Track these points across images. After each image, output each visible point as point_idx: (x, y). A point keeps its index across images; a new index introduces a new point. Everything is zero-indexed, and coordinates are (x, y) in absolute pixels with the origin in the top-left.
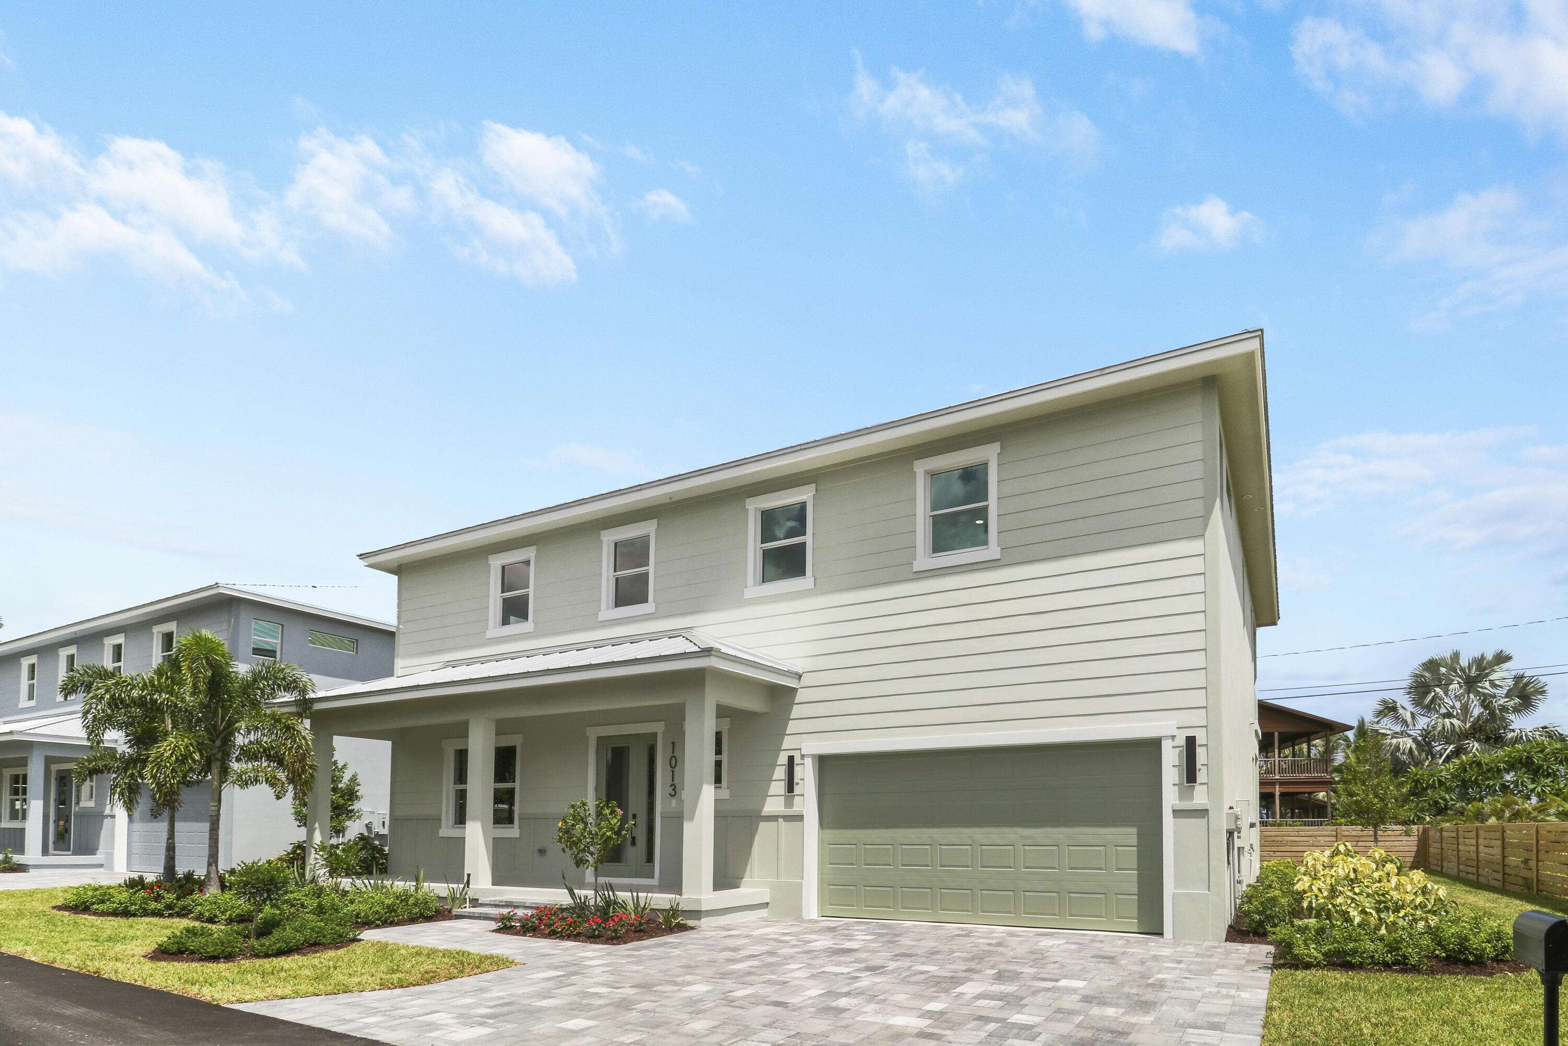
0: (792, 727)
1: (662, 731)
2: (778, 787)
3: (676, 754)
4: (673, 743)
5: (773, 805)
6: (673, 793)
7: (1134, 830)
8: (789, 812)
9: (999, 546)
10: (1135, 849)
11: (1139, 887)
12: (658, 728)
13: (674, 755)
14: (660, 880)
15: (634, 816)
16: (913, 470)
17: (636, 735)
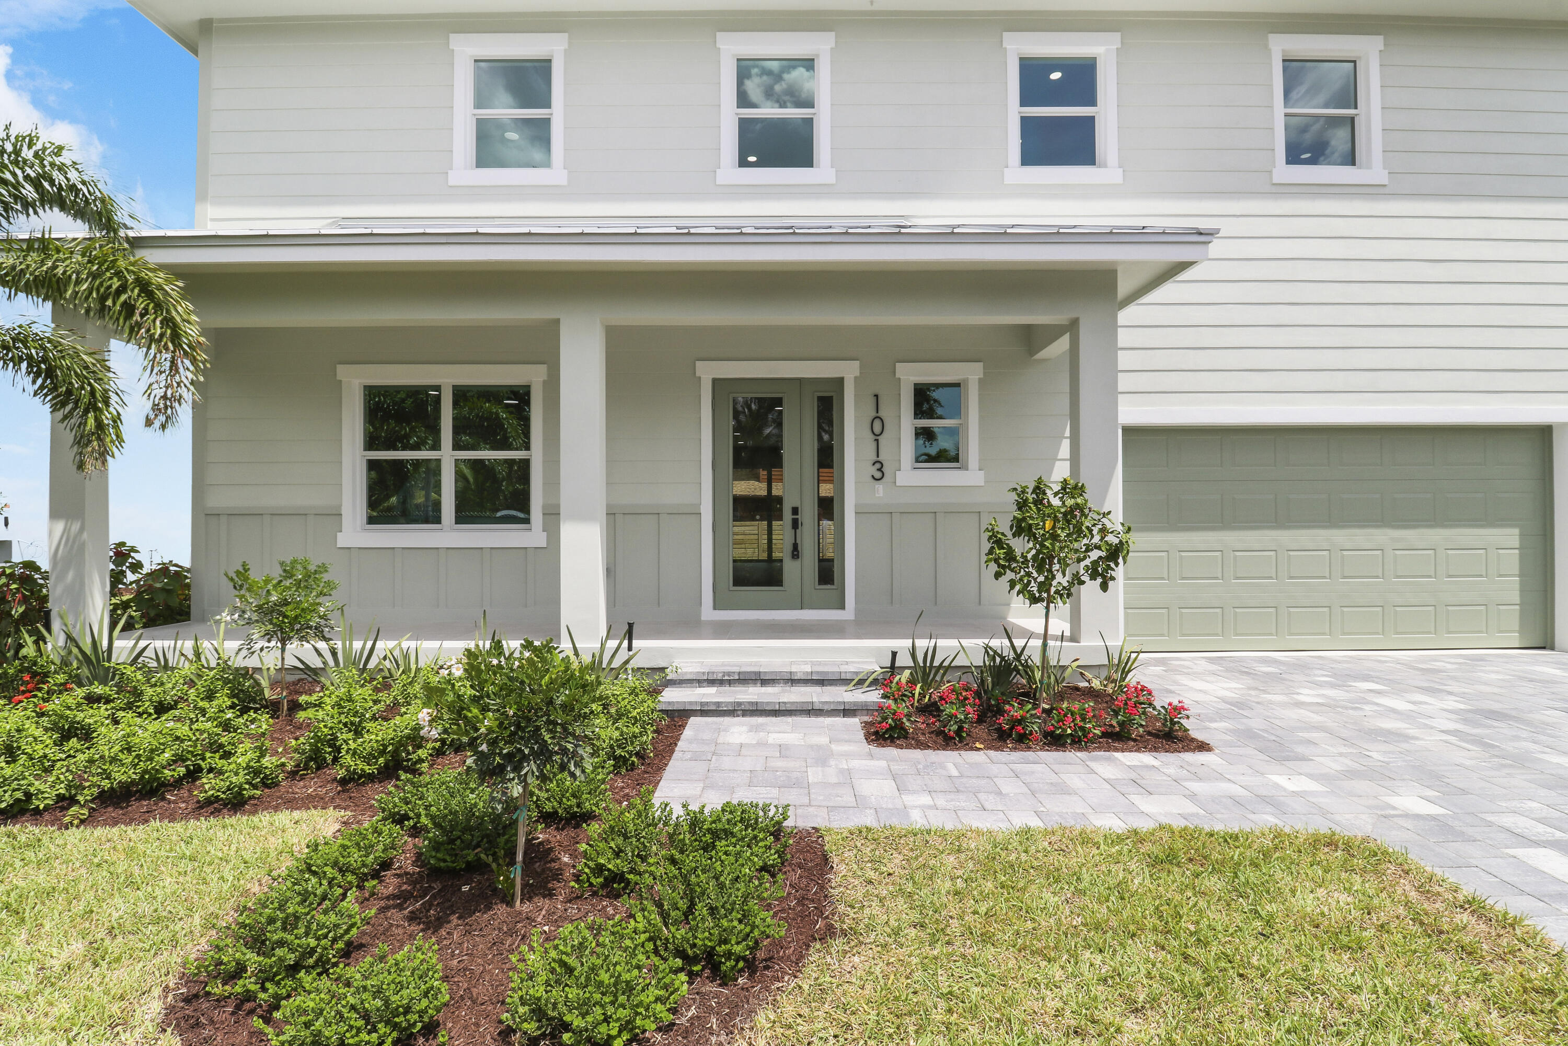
1: (852, 376)
3: (881, 414)
4: (876, 396)
6: (878, 475)
7: (1516, 531)
9: (1384, 168)
10: (1517, 551)
11: (1521, 596)
12: (848, 371)
13: (879, 415)
14: (858, 611)
15: (795, 511)
16: (1266, 46)
17: (800, 380)
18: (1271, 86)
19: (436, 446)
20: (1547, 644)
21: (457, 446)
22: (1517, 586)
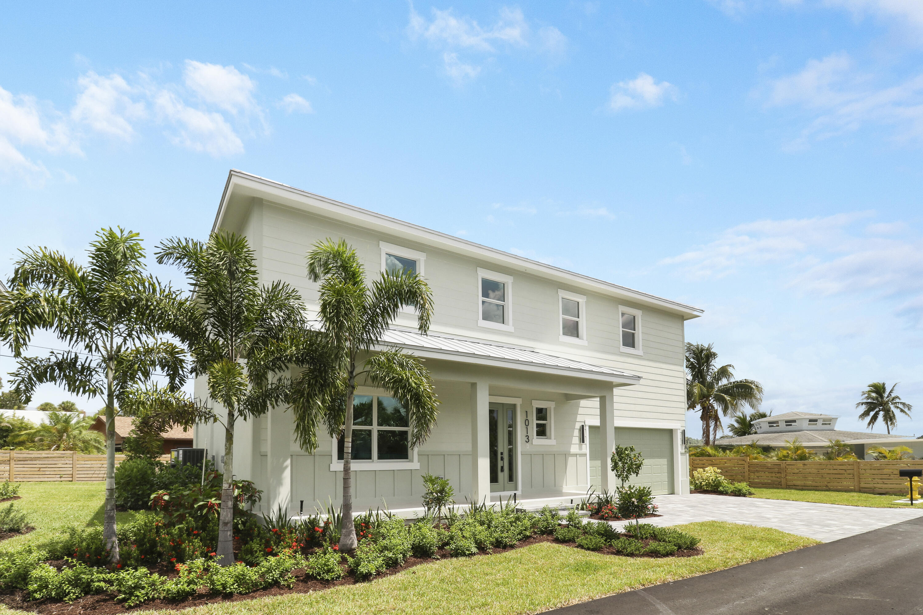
0: (581, 411)
1: (519, 404)
2: (576, 440)
4: (527, 412)
5: (574, 449)
6: (527, 441)
7: (666, 460)
8: (581, 452)
10: (666, 466)
12: (518, 402)
13: (527, 418)
15: (502, 454)
16: (618, 308)
17: (503, 404)
18: (619, 321)
19: (371, 424)
20: (673, 493)
21: (379, 424)
22: (667, 476)
